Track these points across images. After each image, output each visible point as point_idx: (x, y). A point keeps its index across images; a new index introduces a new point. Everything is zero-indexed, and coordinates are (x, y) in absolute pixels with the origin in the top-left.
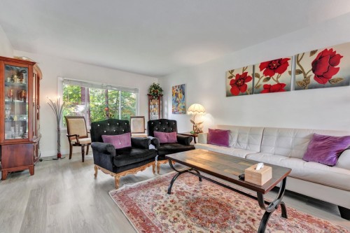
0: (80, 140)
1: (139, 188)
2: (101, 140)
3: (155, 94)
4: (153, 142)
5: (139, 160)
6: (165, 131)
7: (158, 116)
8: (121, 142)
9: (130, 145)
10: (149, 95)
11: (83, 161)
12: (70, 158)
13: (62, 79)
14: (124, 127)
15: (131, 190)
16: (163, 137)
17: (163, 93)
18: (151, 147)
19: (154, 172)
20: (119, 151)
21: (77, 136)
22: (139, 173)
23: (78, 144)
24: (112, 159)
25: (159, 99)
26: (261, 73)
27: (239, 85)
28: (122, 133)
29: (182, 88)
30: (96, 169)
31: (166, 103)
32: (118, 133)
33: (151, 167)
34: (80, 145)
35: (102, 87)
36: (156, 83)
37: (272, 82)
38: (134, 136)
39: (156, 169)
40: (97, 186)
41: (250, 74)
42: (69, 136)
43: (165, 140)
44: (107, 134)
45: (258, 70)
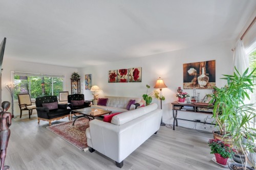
0: (27, 107)
1: (61, 125)
2: (42, 106)
3: (75, 78)
4: (69, 106)
5: (61, 114)
6: (77, 100)
7: (77, 91)
8: (52, 106)
9: (57, 108)
10: (71, 79)
11: (30, 118)
12: (21, 117)
13: (13, 72)
14: (54, 99)
15: (57, 126)
16: (76, 102)
17: (80, 78)
18: (68, 108)
19: (69, 119)
20: (51, 111)
21: (26, 105)
22: (61, 120)
23: (26, 109)
24: (48, 114)
25: (77, 81)
26: (119, 74)
27: (112, 78)
28: (53, 102)
29: (90, 76)
30: (39, 120)
31: (82, 83)
32: (50, 102)
33: (68, 117)
34: (28, 109)
35: (40, 76)
36: (76, 72)
37: (122, 78)
38: (59, 103)
39: (70, 118)
40: (39, 127)
41: (116, 74)
42: (20, 105)
43: (77, 104)
44: (44, 103)
45: (118, 73)
